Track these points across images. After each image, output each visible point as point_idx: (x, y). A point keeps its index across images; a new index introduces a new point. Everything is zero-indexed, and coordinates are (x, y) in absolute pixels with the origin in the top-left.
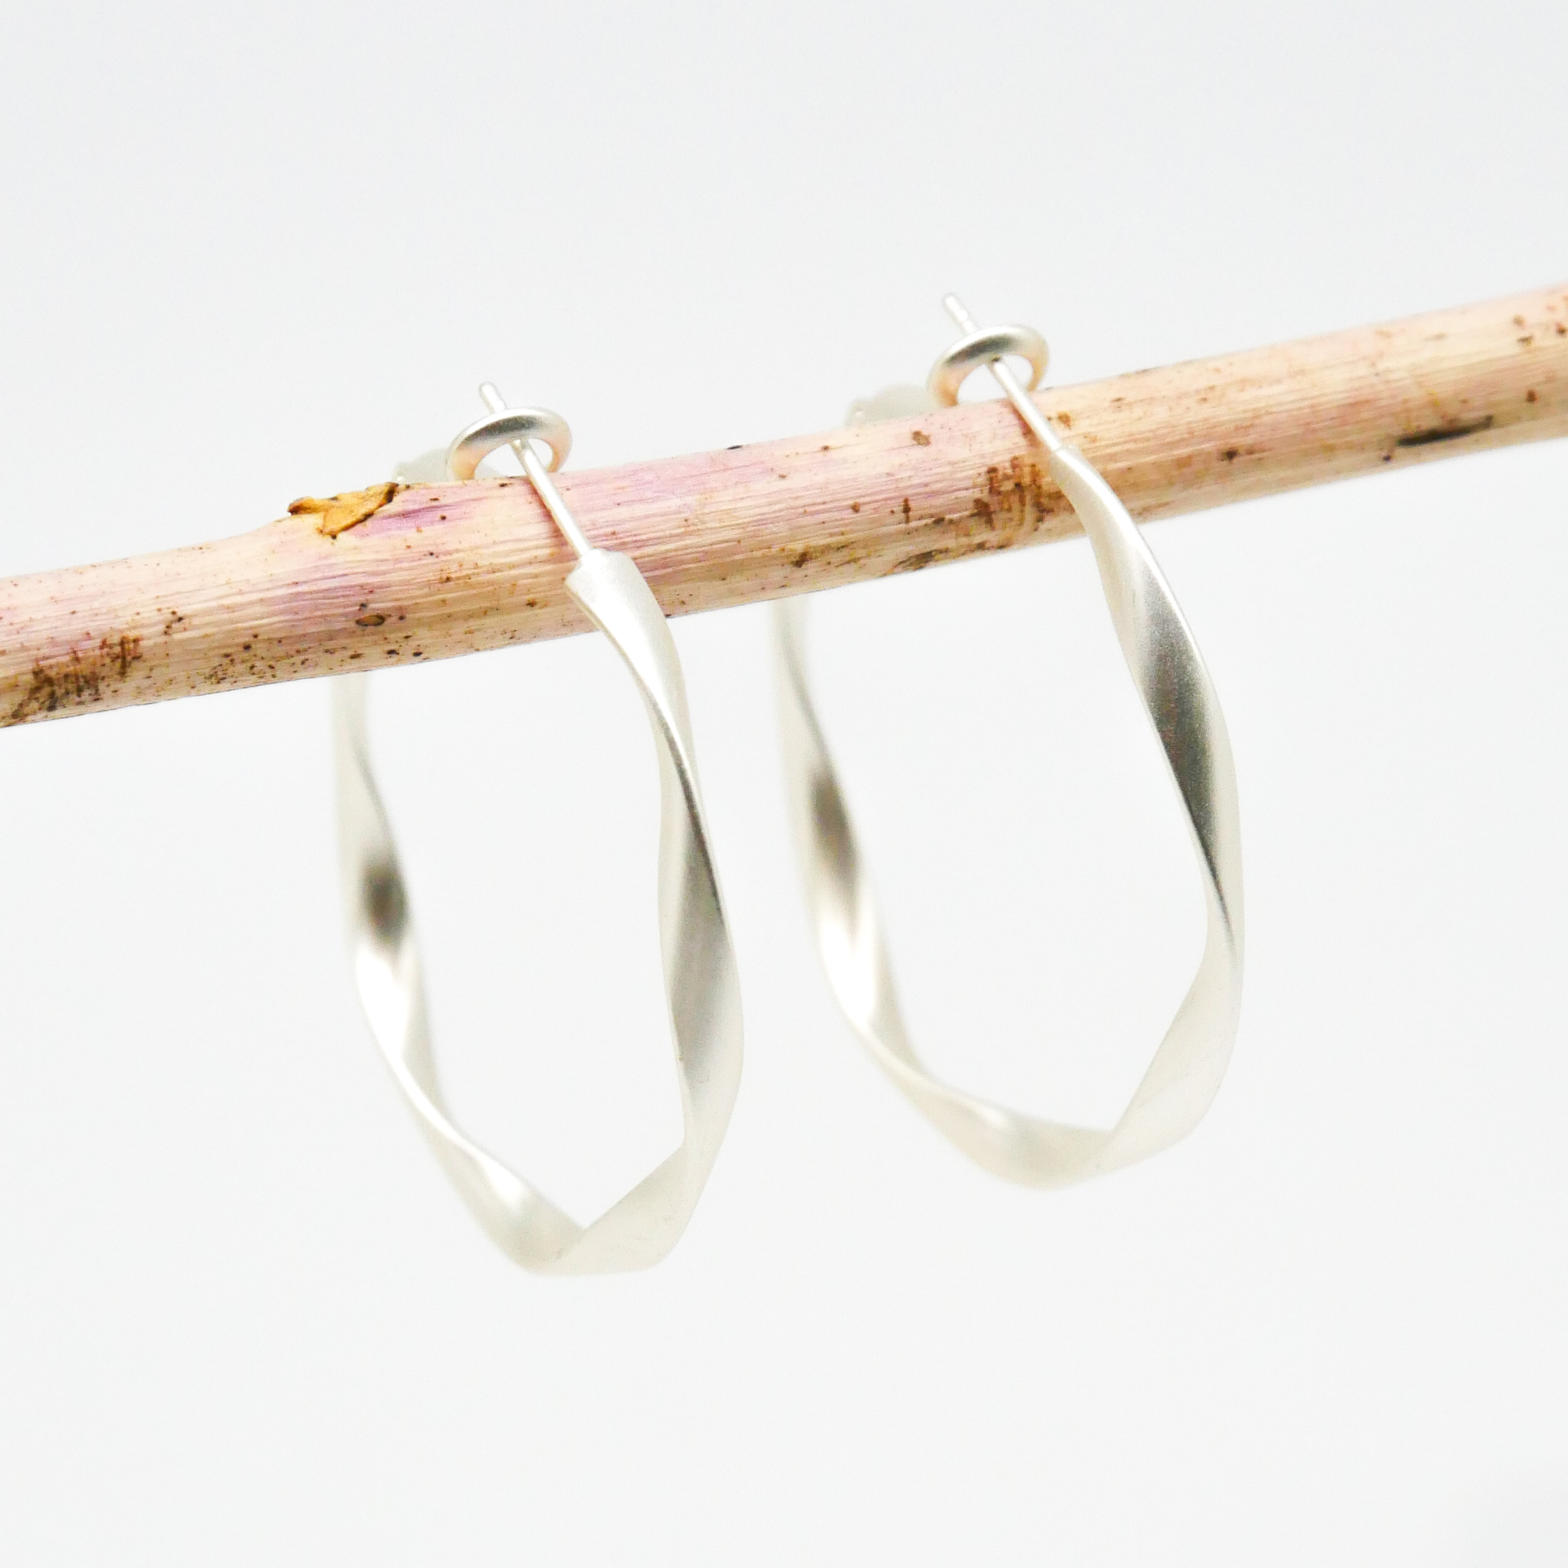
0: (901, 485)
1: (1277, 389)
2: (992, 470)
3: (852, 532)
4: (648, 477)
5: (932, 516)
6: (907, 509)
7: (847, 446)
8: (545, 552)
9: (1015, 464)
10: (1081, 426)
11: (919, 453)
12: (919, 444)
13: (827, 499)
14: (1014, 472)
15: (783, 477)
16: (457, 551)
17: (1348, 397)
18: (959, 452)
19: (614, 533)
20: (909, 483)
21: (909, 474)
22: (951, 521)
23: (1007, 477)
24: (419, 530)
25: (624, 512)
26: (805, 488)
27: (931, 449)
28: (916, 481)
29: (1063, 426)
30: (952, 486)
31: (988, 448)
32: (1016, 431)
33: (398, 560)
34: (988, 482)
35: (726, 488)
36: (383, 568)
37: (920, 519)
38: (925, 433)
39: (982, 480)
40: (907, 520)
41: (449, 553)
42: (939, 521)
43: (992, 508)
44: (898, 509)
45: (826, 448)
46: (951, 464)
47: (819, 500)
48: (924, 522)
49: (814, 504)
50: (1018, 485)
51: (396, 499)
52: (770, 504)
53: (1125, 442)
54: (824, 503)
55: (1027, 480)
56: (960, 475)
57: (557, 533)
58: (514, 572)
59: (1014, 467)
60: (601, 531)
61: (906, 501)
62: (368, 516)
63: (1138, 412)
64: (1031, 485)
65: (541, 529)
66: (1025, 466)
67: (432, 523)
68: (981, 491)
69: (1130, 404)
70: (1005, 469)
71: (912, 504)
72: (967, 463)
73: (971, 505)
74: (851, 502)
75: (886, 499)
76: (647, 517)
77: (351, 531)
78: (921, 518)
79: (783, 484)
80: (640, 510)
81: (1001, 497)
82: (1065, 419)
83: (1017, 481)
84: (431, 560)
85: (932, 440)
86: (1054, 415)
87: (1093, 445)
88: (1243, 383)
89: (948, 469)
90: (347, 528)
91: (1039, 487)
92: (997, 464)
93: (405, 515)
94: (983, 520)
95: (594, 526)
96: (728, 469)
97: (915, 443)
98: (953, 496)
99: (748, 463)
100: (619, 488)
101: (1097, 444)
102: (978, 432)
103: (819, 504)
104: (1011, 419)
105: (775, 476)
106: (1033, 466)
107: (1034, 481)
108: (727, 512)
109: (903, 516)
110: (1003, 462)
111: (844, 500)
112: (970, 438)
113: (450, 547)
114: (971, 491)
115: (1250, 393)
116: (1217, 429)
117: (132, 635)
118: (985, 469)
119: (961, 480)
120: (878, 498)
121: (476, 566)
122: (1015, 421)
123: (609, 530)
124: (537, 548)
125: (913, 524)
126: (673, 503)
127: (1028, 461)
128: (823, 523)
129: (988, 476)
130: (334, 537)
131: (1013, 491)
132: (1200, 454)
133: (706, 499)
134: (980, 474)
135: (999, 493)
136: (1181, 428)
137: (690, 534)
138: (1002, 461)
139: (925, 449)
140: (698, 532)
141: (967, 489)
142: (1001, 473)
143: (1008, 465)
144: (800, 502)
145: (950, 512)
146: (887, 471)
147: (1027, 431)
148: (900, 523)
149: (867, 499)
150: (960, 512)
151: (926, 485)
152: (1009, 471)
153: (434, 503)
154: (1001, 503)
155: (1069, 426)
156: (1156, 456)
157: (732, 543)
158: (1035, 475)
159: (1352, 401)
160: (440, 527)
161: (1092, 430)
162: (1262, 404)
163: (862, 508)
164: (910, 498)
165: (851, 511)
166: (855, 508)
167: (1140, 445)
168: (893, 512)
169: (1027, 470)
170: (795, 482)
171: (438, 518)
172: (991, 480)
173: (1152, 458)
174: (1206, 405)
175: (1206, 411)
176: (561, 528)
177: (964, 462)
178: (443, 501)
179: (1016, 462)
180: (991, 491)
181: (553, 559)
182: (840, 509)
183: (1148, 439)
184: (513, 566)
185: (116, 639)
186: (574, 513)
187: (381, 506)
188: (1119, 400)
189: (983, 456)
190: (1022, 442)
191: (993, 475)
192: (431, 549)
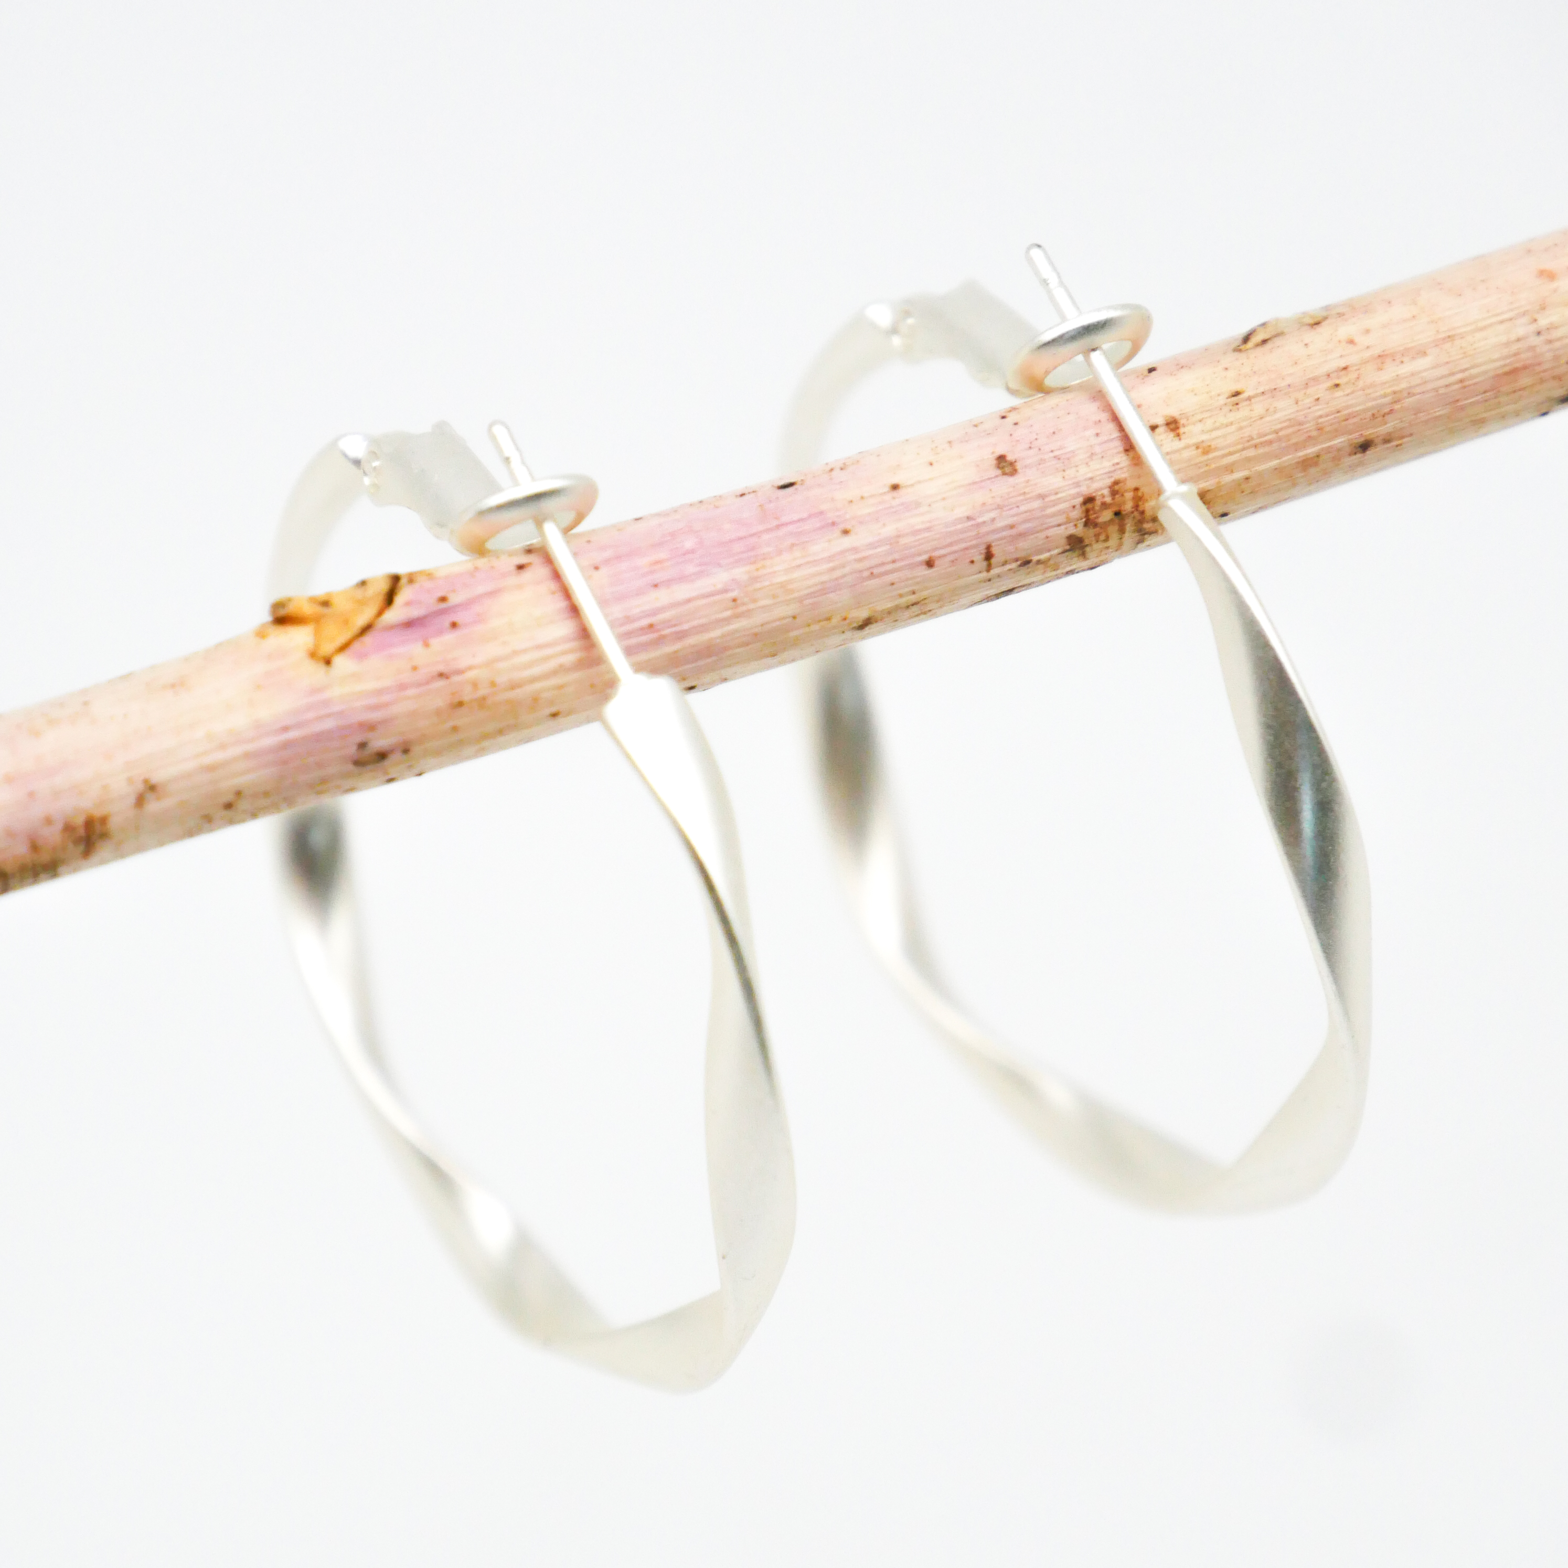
0: (984, 529)
1: (1422, 363)
2: (1089, 500)
3: (926, 588)
4: (689, 544)
5: (1017, 560)
6: (989, 556)
7: (919, 482)
8: (570, 659)
9: (1115, 489)
10: (1193, 433)
11: (1004, 486)
12: (1004, 474)
13: (896, 556)
14: (1113, 499)
15: (846, 532)
16: (470, 668)
17: (1505, 365)
18: (1053, 481)
19: (651, 626)
20: (992, 527)
21: (992, 515)
22: (1039, 562)
23: (1104, 505)
24: (426, 645)
25: (662, 597)
26: (872, 546)
27: (1017, 480)
28: (1000, 524)
29: (1172, 435)
30: (1042, 524)
31: (1084, 472)
32: (1118, 446)
33: (402, 687)
34: (1084, 515)
35: (780, 552)
36: (386, 698)
37: (1003, 565)
38: (1010, 458)
39: (1077, 513)
40: (989, 568)
41: (460, 672)
42: (1026, 563)
43: (1087, 542)
44: (979, 558)
45: (895, 487)
46: (1042, 497)
47: (890, 559)
48: (1008, 567)
49: (883, 564)
50: (1117, 514)
51: (399, 599)
52: (833, 569)
53: (1244, 449)
54: (894, 562)
55: (1128, 507)
56: (1050, 511)
57: (585, 634)
58: (537, 686)
59: (1114, 493)
60: (637, 625)
61: (989, 547)
62: (366, 629)
63: (1258, 408)
64: (1132, 512)
65: (565, 629)
66: (1126, 491)
67: (440, 632)
68: (1075, 525)
69: (1249, 399)
70: (1103, 496)
71: (994, 550)
72: (1059, 496)
73: (1063, 541)
74: (925, 557)
75: (966, 549)
76: (689, 601)
77: (348, 652)
78: (1005, 563)
79: (847, 542)
80: (682, 592)
81: (1098, 529)
82: (1173, 425)
83: (1116, 509)
84: (441, 683)
85: (1018, 466)
86: (1160, 421)
87: (1205, 458)
88: (1382, 358)
89: (1036, 504)
90: (343, 648)
91: (1143, 513)
92: (1095, 492)
93: (409, 624)
94: (1077, 553)
95: (628, 619)
96: (782, 525)
97: (999, 472)
98: (1042, 535)
99: (805, 515)
100: (657, 562)
101: (1211, 456)
102: (1073, 452)
103: (888, 563)
104: (1109, 429)
105: (837, 532)
106: (1136, 489)
107: (1136, 507)
108: (782, 585)
109: (985, 564)
110: (1101, 489)
111: (913, 556)
112: (1063, 461)
113: (462, 664)
114: (1063, 527)
115: (1391, 371)
116: (1351, 421)
117: (97, 813)
118: (1081, 500)
119: (1053, 515)
120: (955, 548)
121: (493, 684)
122: (1116, 434)
123: (645, 622)
124: (564, 653)
125: (995, 571)
126: (720, 578)
127: (1131, 484)
128: (893, 584)
129: (1084, 508)
130: (328, 662)
131: (1111, 521)
132: (1328, 450)
133: (757, 570)
134: (1074, 507)
135: (1096, 525)
136: (1308, 425)
137: (738, 616)
138: (1100, 487)
139: (1011, 480)
140: (747, 614)
141: (1059, 525)
142: (1098, 502)
143: (1106, 492)
144: (867, 564)
145: (1040, 552)
146: (966, 514)
147: (1129, 447)
148: (980, 572)
149: (942, 552)
150: (1049, 551)
151: (1012, 527)
152: (1108, 499)
153: (443, 605)
154: (1097, 536)
155: (1178, 435)
156: (1278, 461)
157: (787, 620)
158: (1138, 499)
159: (1507, 369)
160: (450, 637)
161: (1204, 437)
162: (1404, 385)
163: (937, 563)
164: (993, 544)
165: (924, 567)
166: (930, 564)
167: (1261, 451)
168: (972, 562)
169: (1129, 495)
170: (861, 538)
171: (447, 624)
172: (1087, 511)
173: (1274, 463)
174: (1339, 393)
175: (1340, 399)
176: (588, 626)
177: (1056, 494)
178: (454, 599)
179: (1116, 487)
180: (1086, 524)
181: (581, 664)
182: (912, 566)
183: (1270, 442)
184: (534, 679)
185: (80, 821)
186: (603, 603)
187: (380, 613)
188: (1237, 394)
189: (1077, 485)
190: (1123, 460)
191: (1089, 506)
192: (441, 668)
